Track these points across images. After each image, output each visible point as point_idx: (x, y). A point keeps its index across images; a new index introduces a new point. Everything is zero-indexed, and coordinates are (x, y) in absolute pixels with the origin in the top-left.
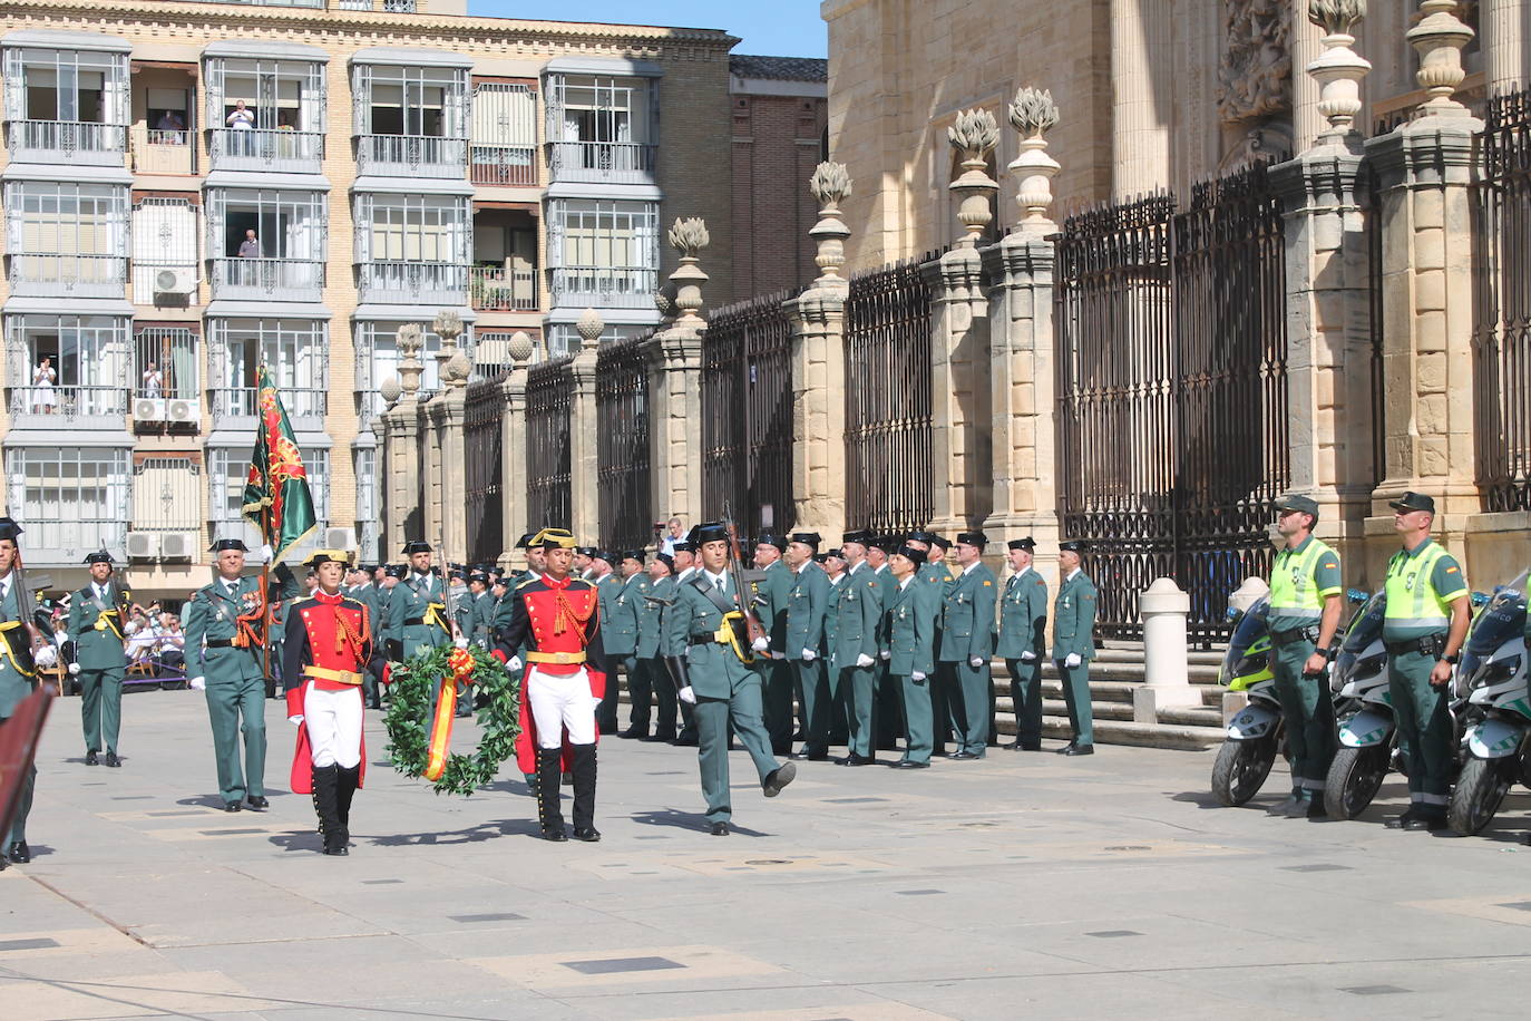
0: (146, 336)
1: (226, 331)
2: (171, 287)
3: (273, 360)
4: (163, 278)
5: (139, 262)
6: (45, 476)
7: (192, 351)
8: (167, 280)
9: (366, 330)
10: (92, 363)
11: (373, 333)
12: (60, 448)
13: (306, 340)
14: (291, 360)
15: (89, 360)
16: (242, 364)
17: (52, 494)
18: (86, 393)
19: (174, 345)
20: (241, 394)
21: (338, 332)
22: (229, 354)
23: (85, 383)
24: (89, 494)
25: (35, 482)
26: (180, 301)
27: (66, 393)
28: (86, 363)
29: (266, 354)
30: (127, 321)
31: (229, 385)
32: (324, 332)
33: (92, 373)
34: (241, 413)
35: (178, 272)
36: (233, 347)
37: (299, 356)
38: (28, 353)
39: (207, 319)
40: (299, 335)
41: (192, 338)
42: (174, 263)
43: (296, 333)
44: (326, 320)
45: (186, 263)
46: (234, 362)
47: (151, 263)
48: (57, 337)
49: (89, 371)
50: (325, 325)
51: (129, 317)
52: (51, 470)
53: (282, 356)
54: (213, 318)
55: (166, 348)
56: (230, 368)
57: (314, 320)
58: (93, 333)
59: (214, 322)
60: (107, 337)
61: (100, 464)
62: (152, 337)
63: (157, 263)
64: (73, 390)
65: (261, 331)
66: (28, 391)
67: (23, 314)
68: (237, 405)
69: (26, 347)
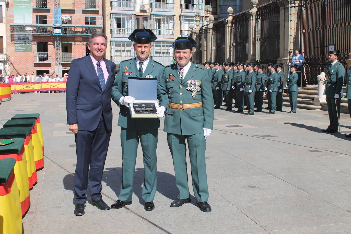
0: (139, 19)
1: (155, 17)
2: (144, 8)
3: (164, 23)
4: (142, 6)
5: (137, 3)
6: (119, 46)
7: (148, 22)
8: (143, 7)
9: (183, 18)
10: (128, 24)
11: (184, 18)
12: (122, 41)
13: (171, 20)
14: (168, 23)
15: (127, 23)
16: (158, 24)
17: (120, 51)
18: (127, 30)
19: (144, 20)
20: (158, 30)
21: (177, 18)
22: (155, 22)
23: (127, 28)
24: (127, 51)
25: (117, 48)
26: (145, 11)
27: (123, 30)
28: (127, 24)
29: (163, 22)
30: (135, 15)
31: (155, 29)
32: (174, 18)
33: (128, 26)
34: (158, 34)
35: (145, 5)
36: (156, 21)
37: (169, 22)
38: (115, 21)
39: (151, 15)
40: (169, 19)
41: (148, 19)
42: (144, 4)
43: (169, 18)
44: (175, 16)
45: (147, 4)
46: (156, 23)
47: (140, 4)
48: (121, 19)
49: (127, 25)
50: (174, 16)
51: (135, 14)
52: (120, 46)
53: (166, 22)
54: (152, 15)
55: (143, 21)
56: (155, 25)
57: (172, 15)
58: (128, 18)
59: (152, 16)
60: (131, 18)
61: (130, 45)
62: (140, 19)
63: (141, 4)
64: (124, 29)
65: (162, 18)
66: (115, 30)
67: (114, 14)
68: (157, 33)
69: (115, 20)
